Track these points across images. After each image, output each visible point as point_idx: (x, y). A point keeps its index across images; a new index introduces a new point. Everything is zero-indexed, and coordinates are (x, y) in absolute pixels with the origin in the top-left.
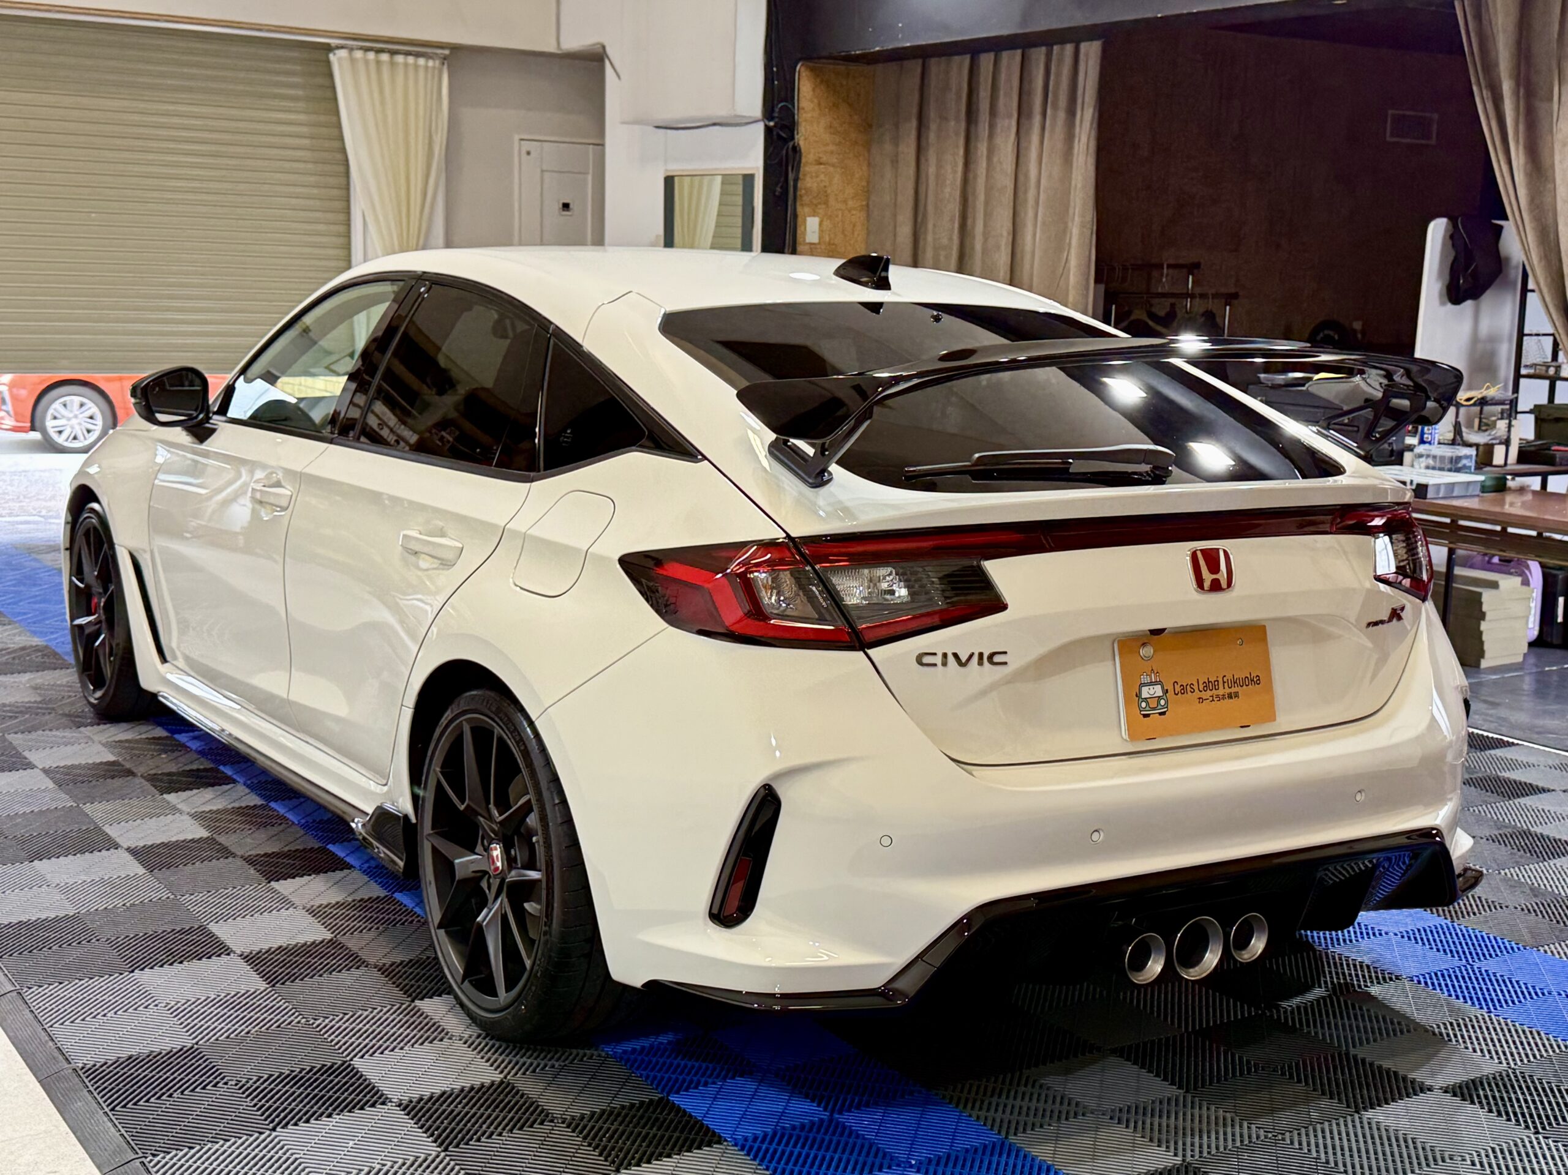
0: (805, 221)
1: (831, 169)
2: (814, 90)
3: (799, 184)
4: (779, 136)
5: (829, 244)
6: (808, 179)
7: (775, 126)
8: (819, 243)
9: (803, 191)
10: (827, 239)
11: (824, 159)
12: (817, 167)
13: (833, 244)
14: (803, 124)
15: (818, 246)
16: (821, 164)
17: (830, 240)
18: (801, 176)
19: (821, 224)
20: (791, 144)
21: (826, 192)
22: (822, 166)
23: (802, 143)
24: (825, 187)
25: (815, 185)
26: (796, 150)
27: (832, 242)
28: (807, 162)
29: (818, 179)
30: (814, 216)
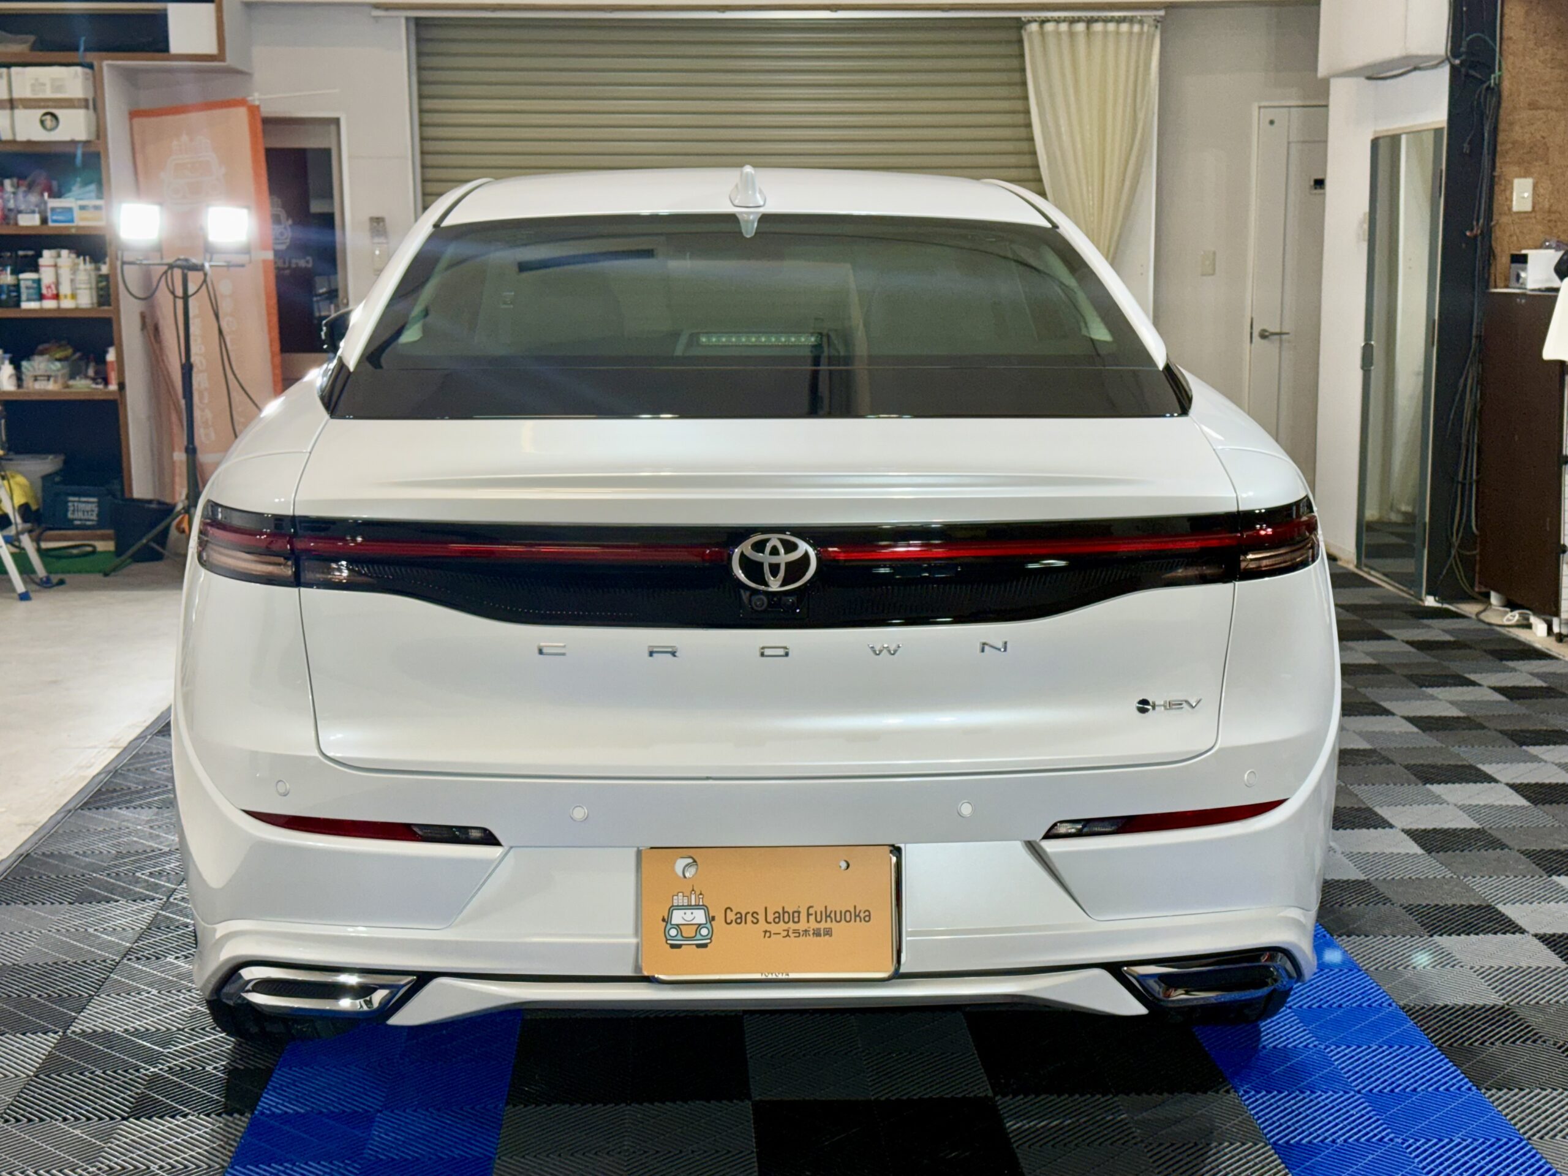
0: (1512, 184)
1: (1553, 114)
2: (1527, 13)
3: (1501, 137)
4: (1467, 75)
5: (1550, 212)
6: (1517, 128)
7: (1462, 63)
8: (1534, 210)
9: (1509, 146)
10: (1547, 205)
11: (1543, 102)
12: (1531, 112)
13: (1555, 212)
14: (1511, 59)
15: (1533, 215)
16: (1537, 108)
17: (1551, 206)
18: (1502, 125)
19: (1535, 186)
20: (1485, 86)
21: (1545, 144)
22: (1540, 112)
23: (1506, 85)
24: (1543, 138)
25: (1527, 136)
26: (1496, 92)
27: (1554, 208)
28: (1515, 108)
29: (1535, 126)
30: (1525, 177)
